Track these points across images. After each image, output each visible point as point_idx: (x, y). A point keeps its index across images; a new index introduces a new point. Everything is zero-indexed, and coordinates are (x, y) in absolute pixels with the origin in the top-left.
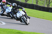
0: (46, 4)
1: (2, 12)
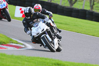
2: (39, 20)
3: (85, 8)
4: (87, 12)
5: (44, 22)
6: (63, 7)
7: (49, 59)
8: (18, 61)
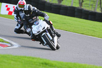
0: (99, 6)
1: (18, 25)
2: (38, 17)
3: (74, 6)
4: (76, 10)
5: (45, 20)
6: (51, 4)
7: (36, 58)
8: (4, 60)
